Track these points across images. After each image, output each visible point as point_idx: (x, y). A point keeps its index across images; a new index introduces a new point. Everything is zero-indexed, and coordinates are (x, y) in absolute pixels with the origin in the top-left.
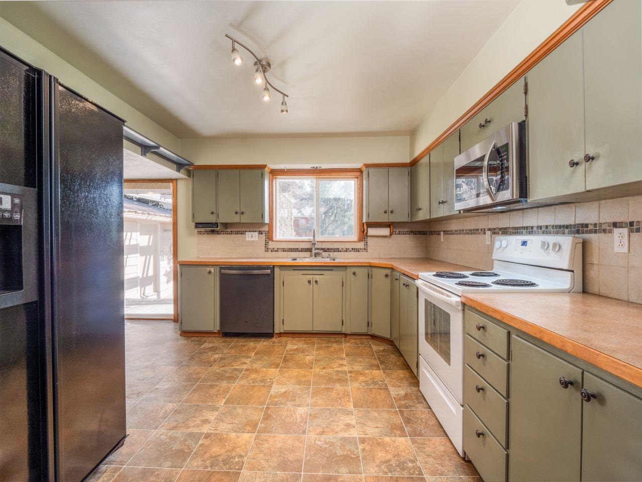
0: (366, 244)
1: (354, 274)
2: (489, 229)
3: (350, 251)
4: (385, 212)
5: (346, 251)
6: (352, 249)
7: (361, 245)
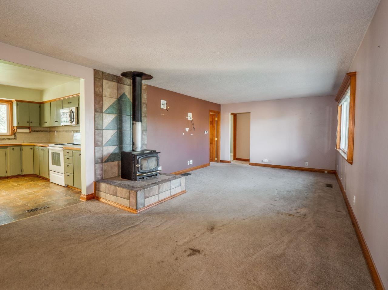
0: (16, 136)
1: (13, 149)
2: (73, 131)
3: (6, 140)
4: (28, 122)
5: (3, 140)
6: (7, 139)
7: (13, 137)
